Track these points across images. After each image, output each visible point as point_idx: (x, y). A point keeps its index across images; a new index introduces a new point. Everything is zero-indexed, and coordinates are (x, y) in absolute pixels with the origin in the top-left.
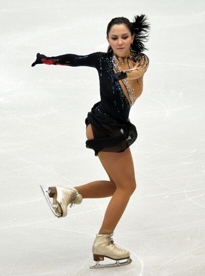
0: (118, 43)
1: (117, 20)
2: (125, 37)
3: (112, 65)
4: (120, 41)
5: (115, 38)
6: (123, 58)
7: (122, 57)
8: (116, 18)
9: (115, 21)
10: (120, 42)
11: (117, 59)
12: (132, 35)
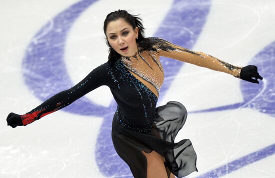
0: (118, 42)
1: (112, 15)
2: (125, 33)
3: (127, 69)
4: (120, 39)
5: (114, 37)
6: (135, 56)
7: (133, 56)
8: (112, 13)
9: (110, 18)
10: (121, 41)
11: (129, 60)
12: (134, 28)
